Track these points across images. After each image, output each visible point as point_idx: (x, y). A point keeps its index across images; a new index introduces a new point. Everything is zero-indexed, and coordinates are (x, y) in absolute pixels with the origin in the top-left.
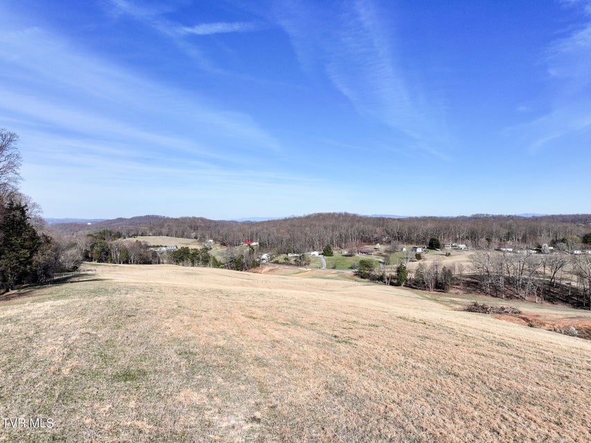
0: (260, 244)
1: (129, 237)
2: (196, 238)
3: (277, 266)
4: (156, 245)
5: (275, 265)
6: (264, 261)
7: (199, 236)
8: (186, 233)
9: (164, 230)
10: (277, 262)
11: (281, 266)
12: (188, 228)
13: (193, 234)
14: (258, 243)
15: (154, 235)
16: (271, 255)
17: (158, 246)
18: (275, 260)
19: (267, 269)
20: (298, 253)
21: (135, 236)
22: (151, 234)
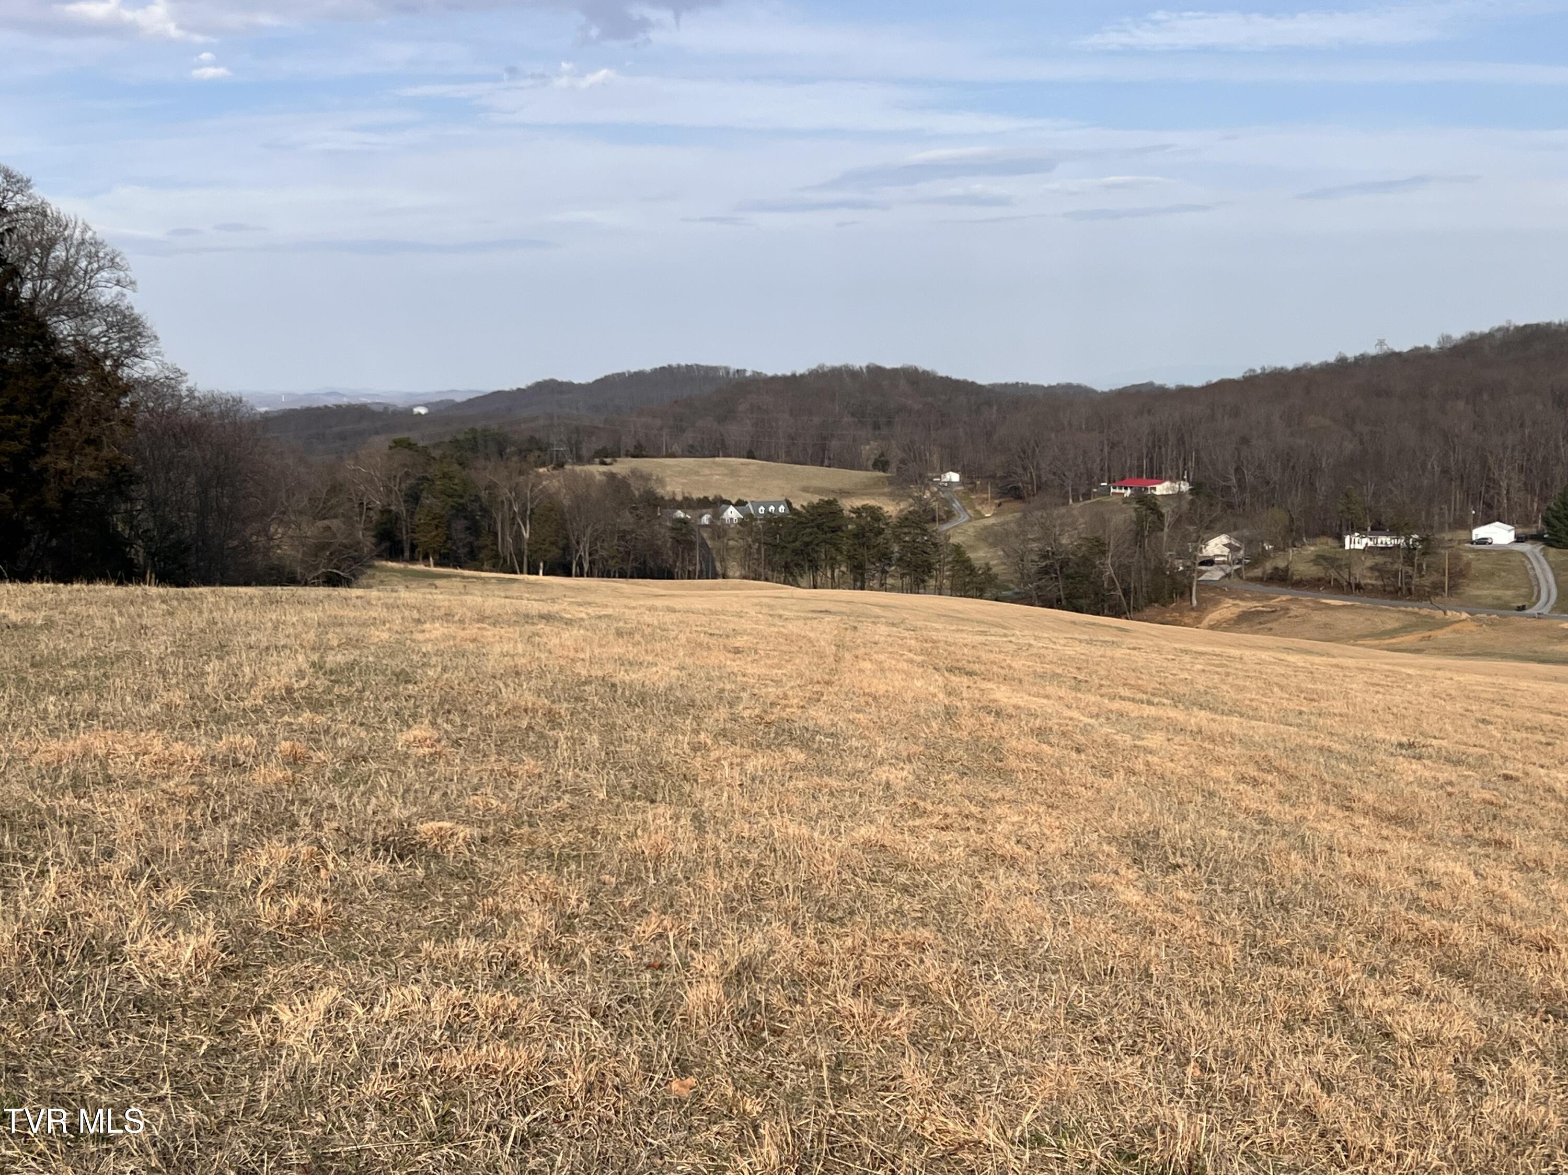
0: (1196, 488)
1: (579, 460)
2: (881, 464)
3: (1281, 598)
4: (697, 495)
5: (1274, 588)
6: (1214, 574)
7: (895, 454)
8: (834, 444)
9: (736, 431)
10: (1281, 578)
11: (1307, 598)
12: (847, 419)
13: (869, 450)
14: (1185, 487)
15: (691, 452)
16: (1249, 543)
17: (704, 503)
18: (1269, 566)
19: (1228, 609)
20: (1394, 531)
21: (604, 455)
22: (675, 448)
